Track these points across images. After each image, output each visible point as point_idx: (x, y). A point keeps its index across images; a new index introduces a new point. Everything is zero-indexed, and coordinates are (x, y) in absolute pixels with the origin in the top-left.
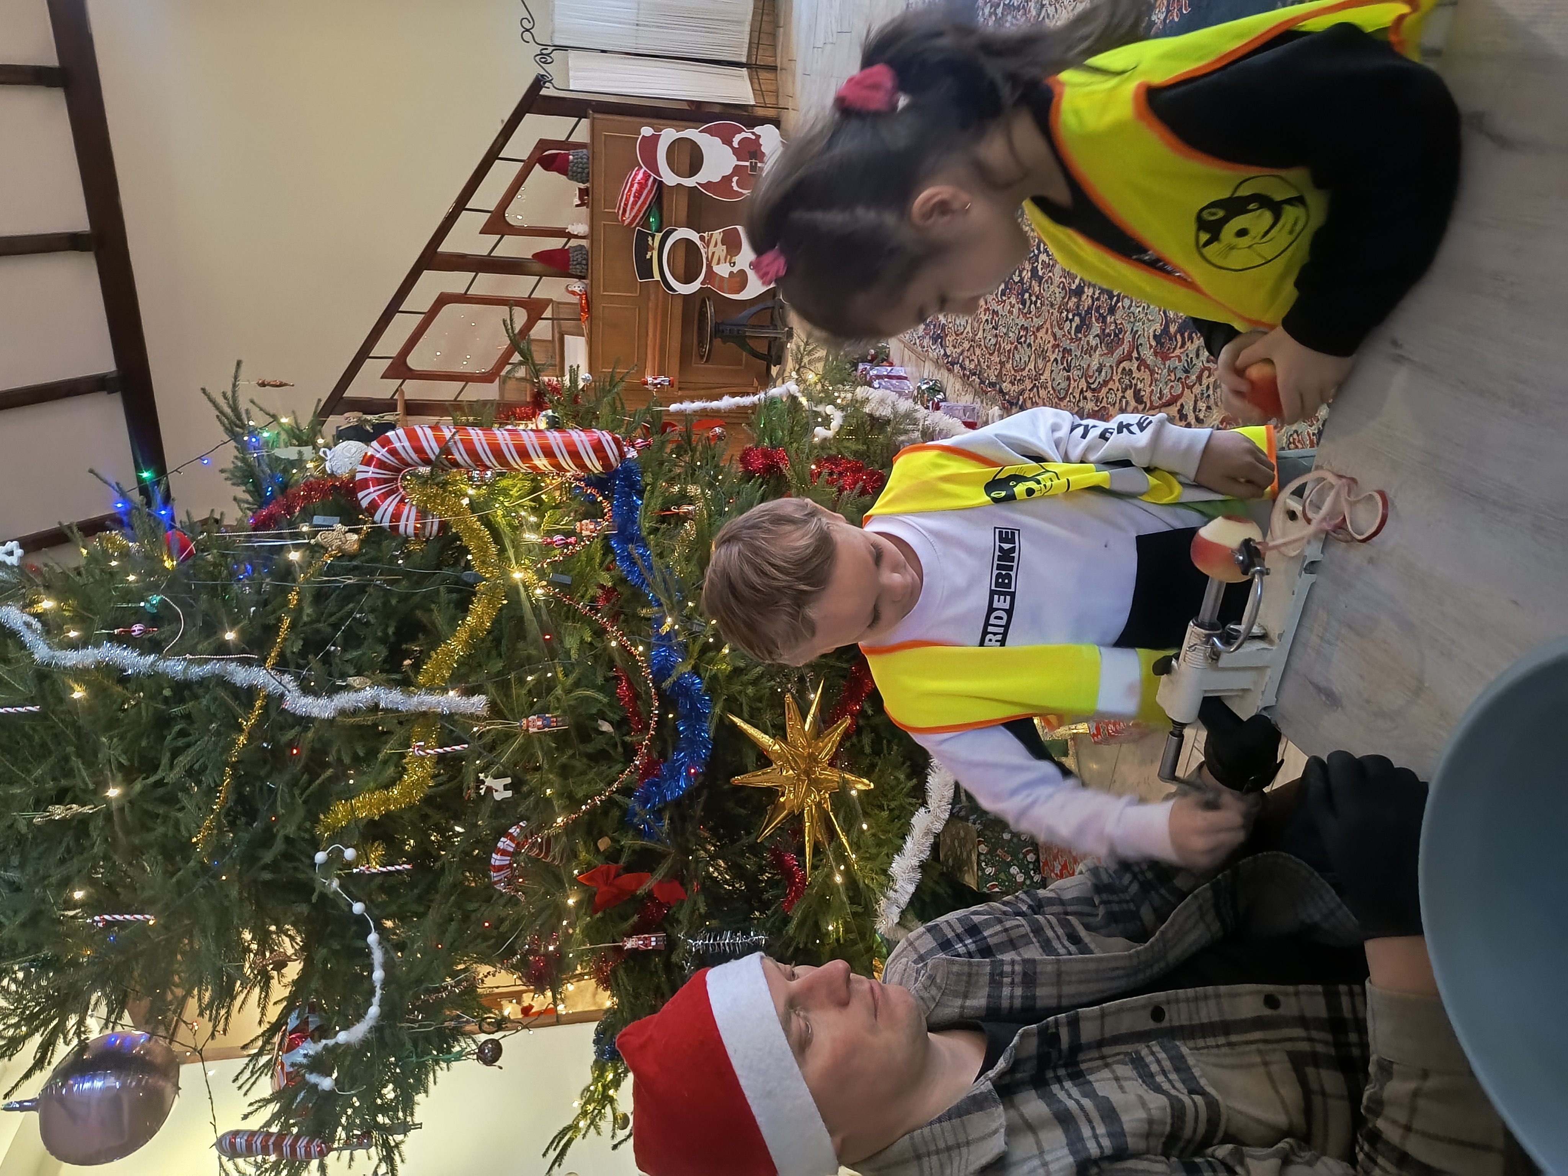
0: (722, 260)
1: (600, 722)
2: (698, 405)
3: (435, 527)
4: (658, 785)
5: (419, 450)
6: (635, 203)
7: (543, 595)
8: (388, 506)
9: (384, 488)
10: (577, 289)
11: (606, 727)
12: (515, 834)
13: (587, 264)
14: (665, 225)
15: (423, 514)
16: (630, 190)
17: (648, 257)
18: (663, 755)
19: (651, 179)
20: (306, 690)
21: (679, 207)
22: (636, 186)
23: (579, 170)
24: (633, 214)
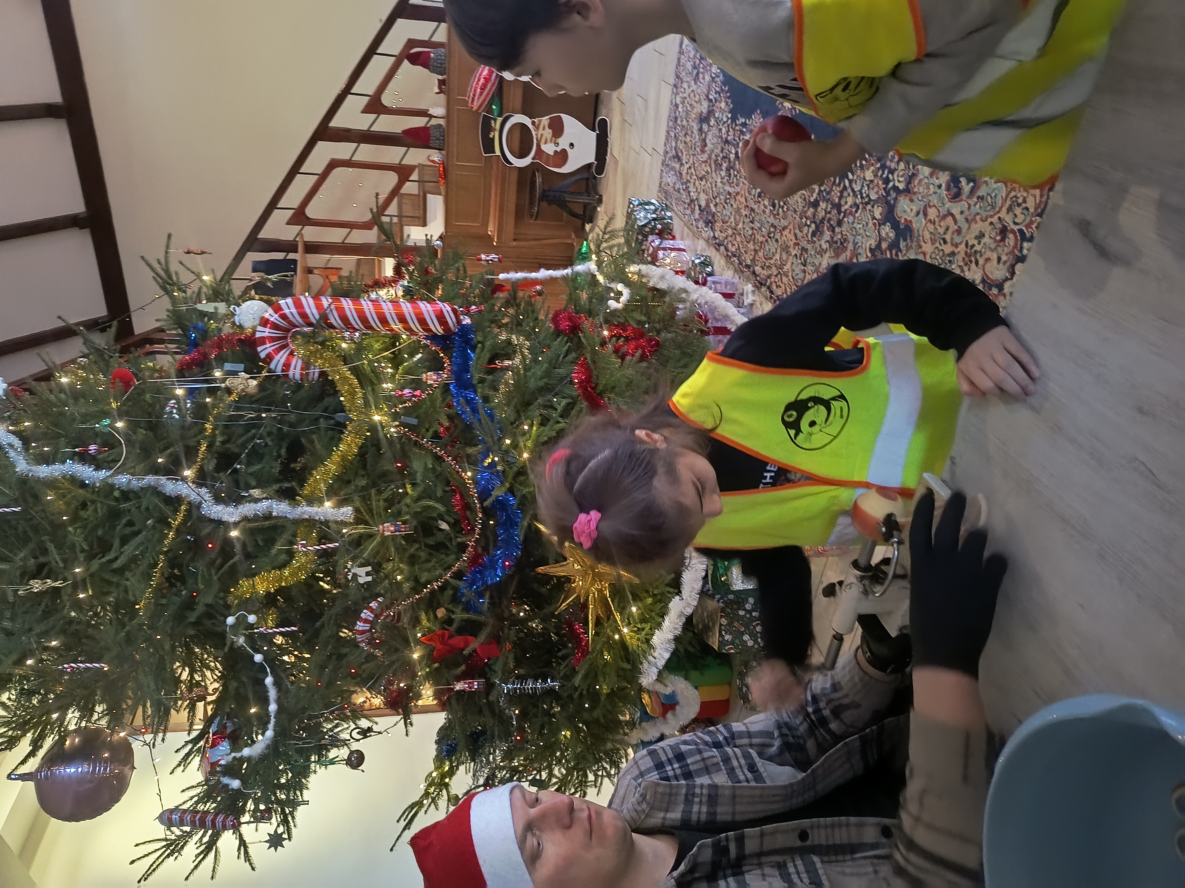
0: (549, 140)
1: (440, 522)
2: (520, 275)
3: (316, 375)
4: (480, 572)
5: (304, 315)
6: (481, 94)
7: (396, 433)
8: (281, 358)
9: (277, 345)
10: (436, 159)
11: (444, 526)
12: (374, 607)
13: (444, 140)
14: (504, 110)
15: (306, 365)
16: (477, 83)
17: (491, 136)
18: (486, 549)
19: (494, 75)
20: (218, 500)
21: (515, 97)
22: (482, 81)
23: (439, 65)
24: (480, 102)
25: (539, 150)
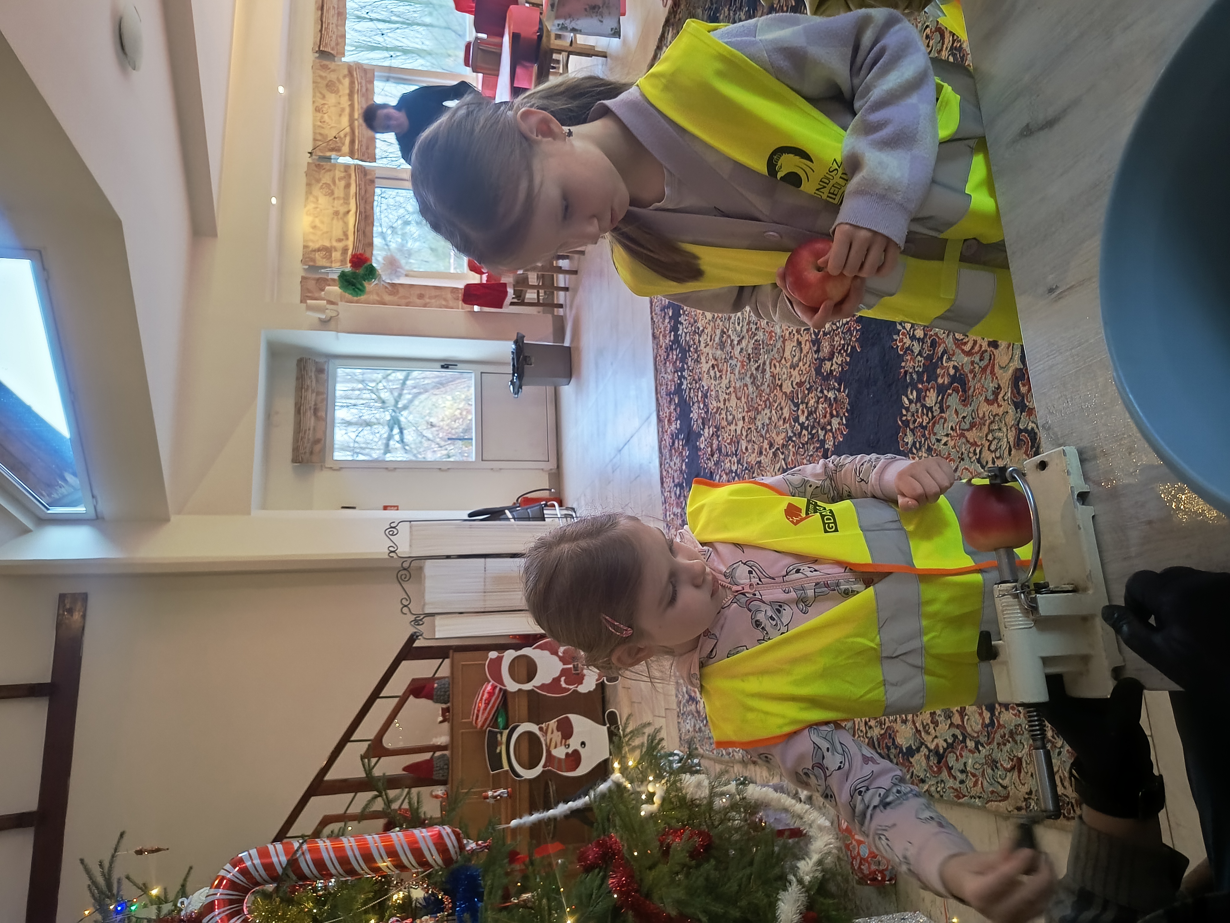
0: (559, 743)
2: (536, 816)
6: (485, 709)
9: (229, 909)
10: (440, 794)
13: (448, 768)
14: (510, 723)
16: (481, 699)
17: (498, 751)
19: (498, 689)
21: (521, 707)
22: (486, 695)
23: (442, 693)
24: (484, 718)
25: (550, 758)
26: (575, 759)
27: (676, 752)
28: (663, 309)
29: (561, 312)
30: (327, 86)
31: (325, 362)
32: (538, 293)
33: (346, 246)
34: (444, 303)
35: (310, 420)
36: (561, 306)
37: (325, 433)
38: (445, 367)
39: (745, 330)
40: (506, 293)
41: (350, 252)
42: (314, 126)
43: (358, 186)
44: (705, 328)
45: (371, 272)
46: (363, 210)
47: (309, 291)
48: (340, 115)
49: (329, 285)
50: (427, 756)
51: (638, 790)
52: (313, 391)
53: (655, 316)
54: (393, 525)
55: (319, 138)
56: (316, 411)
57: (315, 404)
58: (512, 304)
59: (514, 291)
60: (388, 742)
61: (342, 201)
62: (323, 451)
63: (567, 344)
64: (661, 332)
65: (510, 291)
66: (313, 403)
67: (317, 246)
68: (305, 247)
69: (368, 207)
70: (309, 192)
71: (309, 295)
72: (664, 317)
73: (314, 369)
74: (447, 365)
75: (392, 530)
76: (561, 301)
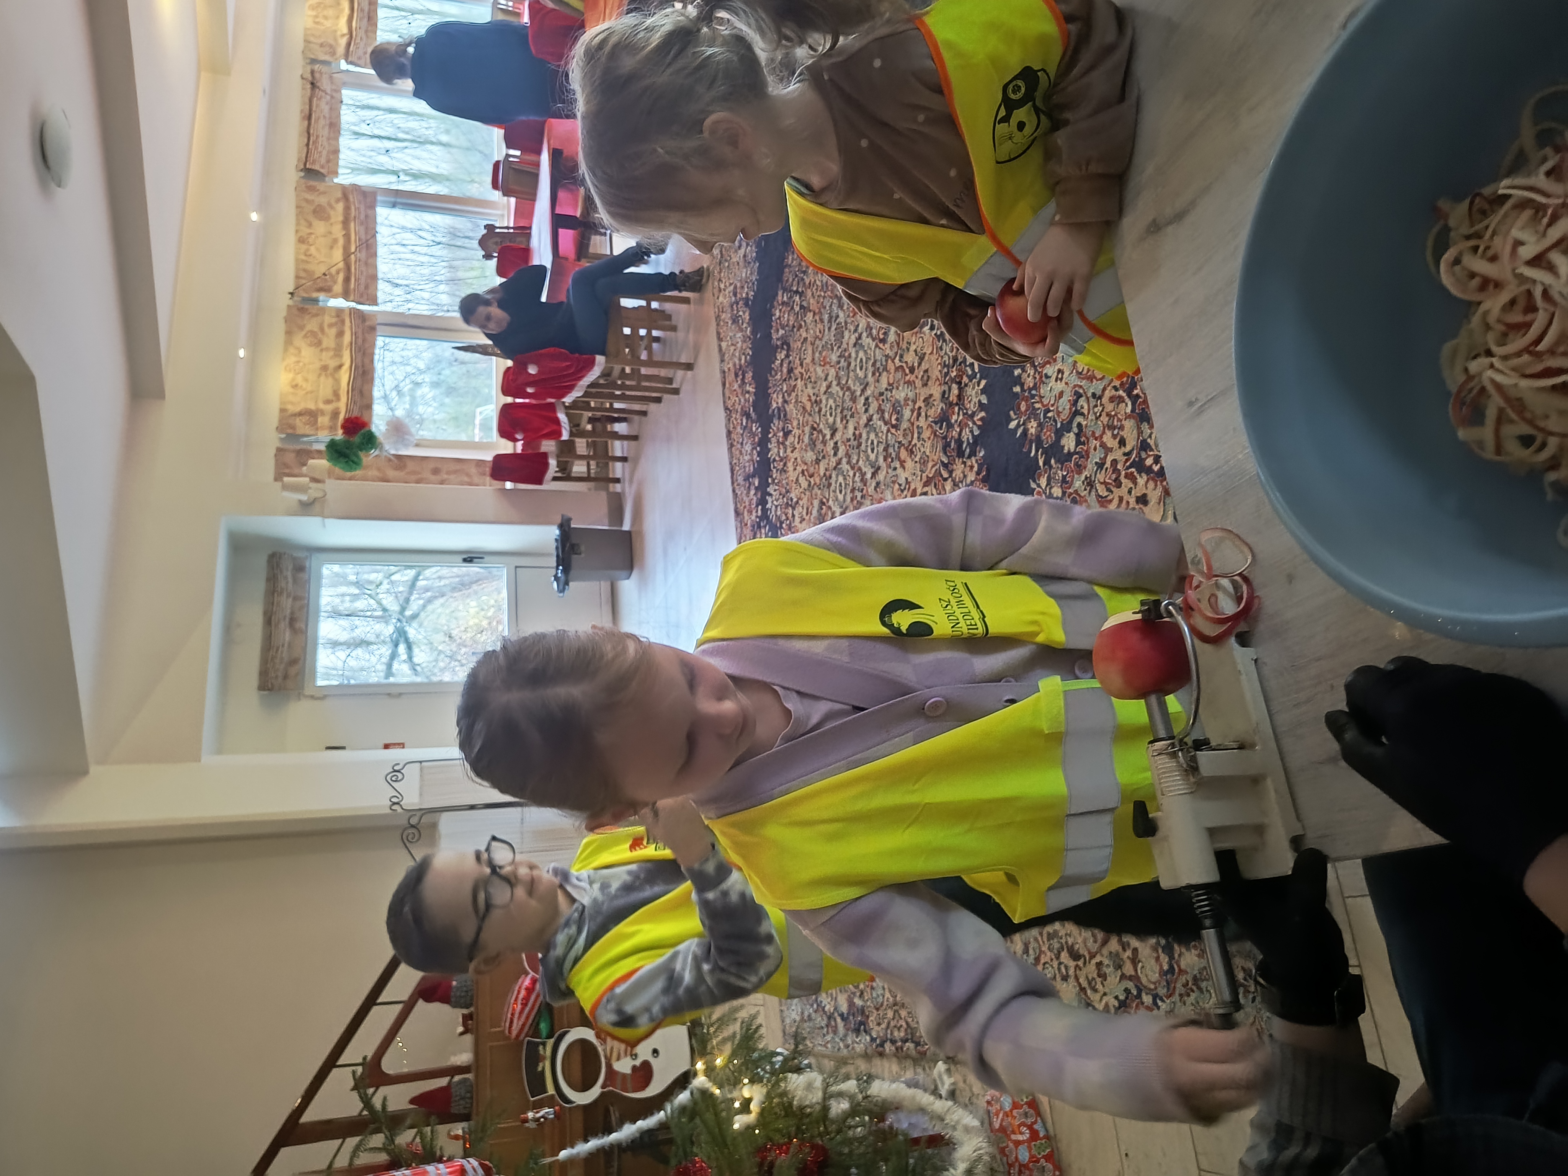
0: (622, 1054)
2: (593, 1144)
10: (460, 1132)
13: (471, 1098)
14: (556, 1027)
16: (517, 997)
17: (540, 1069)
22: (523, 993)
23: (463, 994)
24: (521, 1023)
25: (611, 1071)
26: (644, 1073)
27: (779, 1050)
28: (747, 479)
29: (618, 487)
30: (315, 212)
31: (306, 557)
32: (588, 465)
33: (338, 408)
34: (466, 479)
35: (284, 633)
36: (617, 480)
37: (304, 649)
38: (468, 560)
39: (848, 499)
40: (546, 465)
41: (342, 417)
42: (297, 261)
43: (355, 334)
44: (799, 499)
45: (370, 440)
46: (360, 364)
47: (286, 466)
48: (332, 248)
49: (313, 458)
50: (443, 1082)
51: (729, 1096)
52: (288, 596)
53: (737, 487)
54: (396, 768)
55: (303, 274)
56: (292, 621)
57: (292, 613)
58: (555, 479)
59: (558, 462)
60: (389, 1065)
61: (332, 353)
62: (301, 674)
63: (626, 527)
64: (745, 507)
65: (553, 462)
66: (289, 611)
67: (298, 409)
68: (282, 411)
69: (367, 361)
70: (288, 342)
71: (287, 471)
72: (749, 487)
73: (290, 567)
74: (470, 557)
75: (396, 774)
76: (618, 475)
